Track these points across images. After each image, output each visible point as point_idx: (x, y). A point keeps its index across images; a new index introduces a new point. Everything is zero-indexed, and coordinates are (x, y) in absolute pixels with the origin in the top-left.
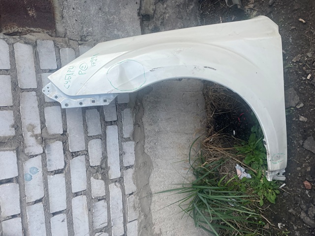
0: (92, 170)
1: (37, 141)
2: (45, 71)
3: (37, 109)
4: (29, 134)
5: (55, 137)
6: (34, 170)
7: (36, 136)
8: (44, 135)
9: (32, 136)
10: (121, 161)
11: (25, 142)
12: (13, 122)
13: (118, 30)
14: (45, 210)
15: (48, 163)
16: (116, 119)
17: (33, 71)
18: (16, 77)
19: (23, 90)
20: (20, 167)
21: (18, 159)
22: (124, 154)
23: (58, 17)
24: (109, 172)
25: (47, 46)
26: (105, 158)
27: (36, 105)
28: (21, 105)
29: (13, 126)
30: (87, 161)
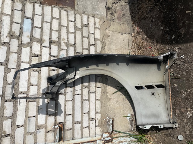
1: (65, 45)
2: (70, 21)
3: (66, 34)
4: (63, 41)
5: (71, 45)
6: (63, 55)
7: (65, 43)
8: (68, 43)
9: (64, 42)
11: (61, 44)
12: (58, 36)
13: (97, 11)
15: (68, 54)
16: (94, 44)
17: (66, 20)
18: (60, 21)
19: (62, 26)
20: (59, 53)
21: (58, 50)
23: (76, 4)
25: (71, 12)
27: (66, 32)
28: (61, 31)
29: (58, 38)
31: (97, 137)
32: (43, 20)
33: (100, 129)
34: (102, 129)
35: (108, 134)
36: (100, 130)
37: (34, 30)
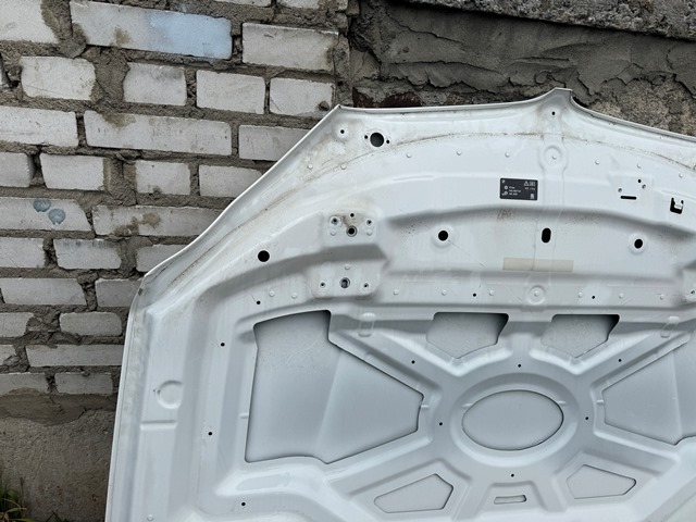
4: (140, 217)
7: (134, 227)
8: (135, 241)
9: (134, 220)
11: (121, 209)
12: (165, 191)
28: (200, 210)
29: (157, 191)
30: (73, 309)
32: (245, 122)
37: (169, 69)
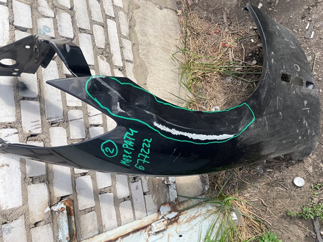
0: (98, 50)
1: (49, 5)
5: (64, 9)
6: (47, 29)
10: (122, 54)
14: (58, 69)
15: (59, 28)
16: (114, 16)
20: (34, 22)
21: (32, 14)
22: (124, 48)
24: (113, 58)
26: (108, 44)
31: (150, 216)
33: (152, 197)
34: (156, 197)
35: (170, 205)
36: (154, 201)
